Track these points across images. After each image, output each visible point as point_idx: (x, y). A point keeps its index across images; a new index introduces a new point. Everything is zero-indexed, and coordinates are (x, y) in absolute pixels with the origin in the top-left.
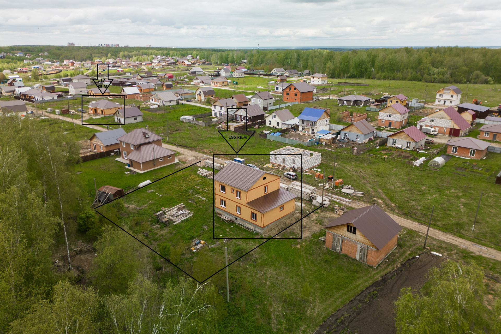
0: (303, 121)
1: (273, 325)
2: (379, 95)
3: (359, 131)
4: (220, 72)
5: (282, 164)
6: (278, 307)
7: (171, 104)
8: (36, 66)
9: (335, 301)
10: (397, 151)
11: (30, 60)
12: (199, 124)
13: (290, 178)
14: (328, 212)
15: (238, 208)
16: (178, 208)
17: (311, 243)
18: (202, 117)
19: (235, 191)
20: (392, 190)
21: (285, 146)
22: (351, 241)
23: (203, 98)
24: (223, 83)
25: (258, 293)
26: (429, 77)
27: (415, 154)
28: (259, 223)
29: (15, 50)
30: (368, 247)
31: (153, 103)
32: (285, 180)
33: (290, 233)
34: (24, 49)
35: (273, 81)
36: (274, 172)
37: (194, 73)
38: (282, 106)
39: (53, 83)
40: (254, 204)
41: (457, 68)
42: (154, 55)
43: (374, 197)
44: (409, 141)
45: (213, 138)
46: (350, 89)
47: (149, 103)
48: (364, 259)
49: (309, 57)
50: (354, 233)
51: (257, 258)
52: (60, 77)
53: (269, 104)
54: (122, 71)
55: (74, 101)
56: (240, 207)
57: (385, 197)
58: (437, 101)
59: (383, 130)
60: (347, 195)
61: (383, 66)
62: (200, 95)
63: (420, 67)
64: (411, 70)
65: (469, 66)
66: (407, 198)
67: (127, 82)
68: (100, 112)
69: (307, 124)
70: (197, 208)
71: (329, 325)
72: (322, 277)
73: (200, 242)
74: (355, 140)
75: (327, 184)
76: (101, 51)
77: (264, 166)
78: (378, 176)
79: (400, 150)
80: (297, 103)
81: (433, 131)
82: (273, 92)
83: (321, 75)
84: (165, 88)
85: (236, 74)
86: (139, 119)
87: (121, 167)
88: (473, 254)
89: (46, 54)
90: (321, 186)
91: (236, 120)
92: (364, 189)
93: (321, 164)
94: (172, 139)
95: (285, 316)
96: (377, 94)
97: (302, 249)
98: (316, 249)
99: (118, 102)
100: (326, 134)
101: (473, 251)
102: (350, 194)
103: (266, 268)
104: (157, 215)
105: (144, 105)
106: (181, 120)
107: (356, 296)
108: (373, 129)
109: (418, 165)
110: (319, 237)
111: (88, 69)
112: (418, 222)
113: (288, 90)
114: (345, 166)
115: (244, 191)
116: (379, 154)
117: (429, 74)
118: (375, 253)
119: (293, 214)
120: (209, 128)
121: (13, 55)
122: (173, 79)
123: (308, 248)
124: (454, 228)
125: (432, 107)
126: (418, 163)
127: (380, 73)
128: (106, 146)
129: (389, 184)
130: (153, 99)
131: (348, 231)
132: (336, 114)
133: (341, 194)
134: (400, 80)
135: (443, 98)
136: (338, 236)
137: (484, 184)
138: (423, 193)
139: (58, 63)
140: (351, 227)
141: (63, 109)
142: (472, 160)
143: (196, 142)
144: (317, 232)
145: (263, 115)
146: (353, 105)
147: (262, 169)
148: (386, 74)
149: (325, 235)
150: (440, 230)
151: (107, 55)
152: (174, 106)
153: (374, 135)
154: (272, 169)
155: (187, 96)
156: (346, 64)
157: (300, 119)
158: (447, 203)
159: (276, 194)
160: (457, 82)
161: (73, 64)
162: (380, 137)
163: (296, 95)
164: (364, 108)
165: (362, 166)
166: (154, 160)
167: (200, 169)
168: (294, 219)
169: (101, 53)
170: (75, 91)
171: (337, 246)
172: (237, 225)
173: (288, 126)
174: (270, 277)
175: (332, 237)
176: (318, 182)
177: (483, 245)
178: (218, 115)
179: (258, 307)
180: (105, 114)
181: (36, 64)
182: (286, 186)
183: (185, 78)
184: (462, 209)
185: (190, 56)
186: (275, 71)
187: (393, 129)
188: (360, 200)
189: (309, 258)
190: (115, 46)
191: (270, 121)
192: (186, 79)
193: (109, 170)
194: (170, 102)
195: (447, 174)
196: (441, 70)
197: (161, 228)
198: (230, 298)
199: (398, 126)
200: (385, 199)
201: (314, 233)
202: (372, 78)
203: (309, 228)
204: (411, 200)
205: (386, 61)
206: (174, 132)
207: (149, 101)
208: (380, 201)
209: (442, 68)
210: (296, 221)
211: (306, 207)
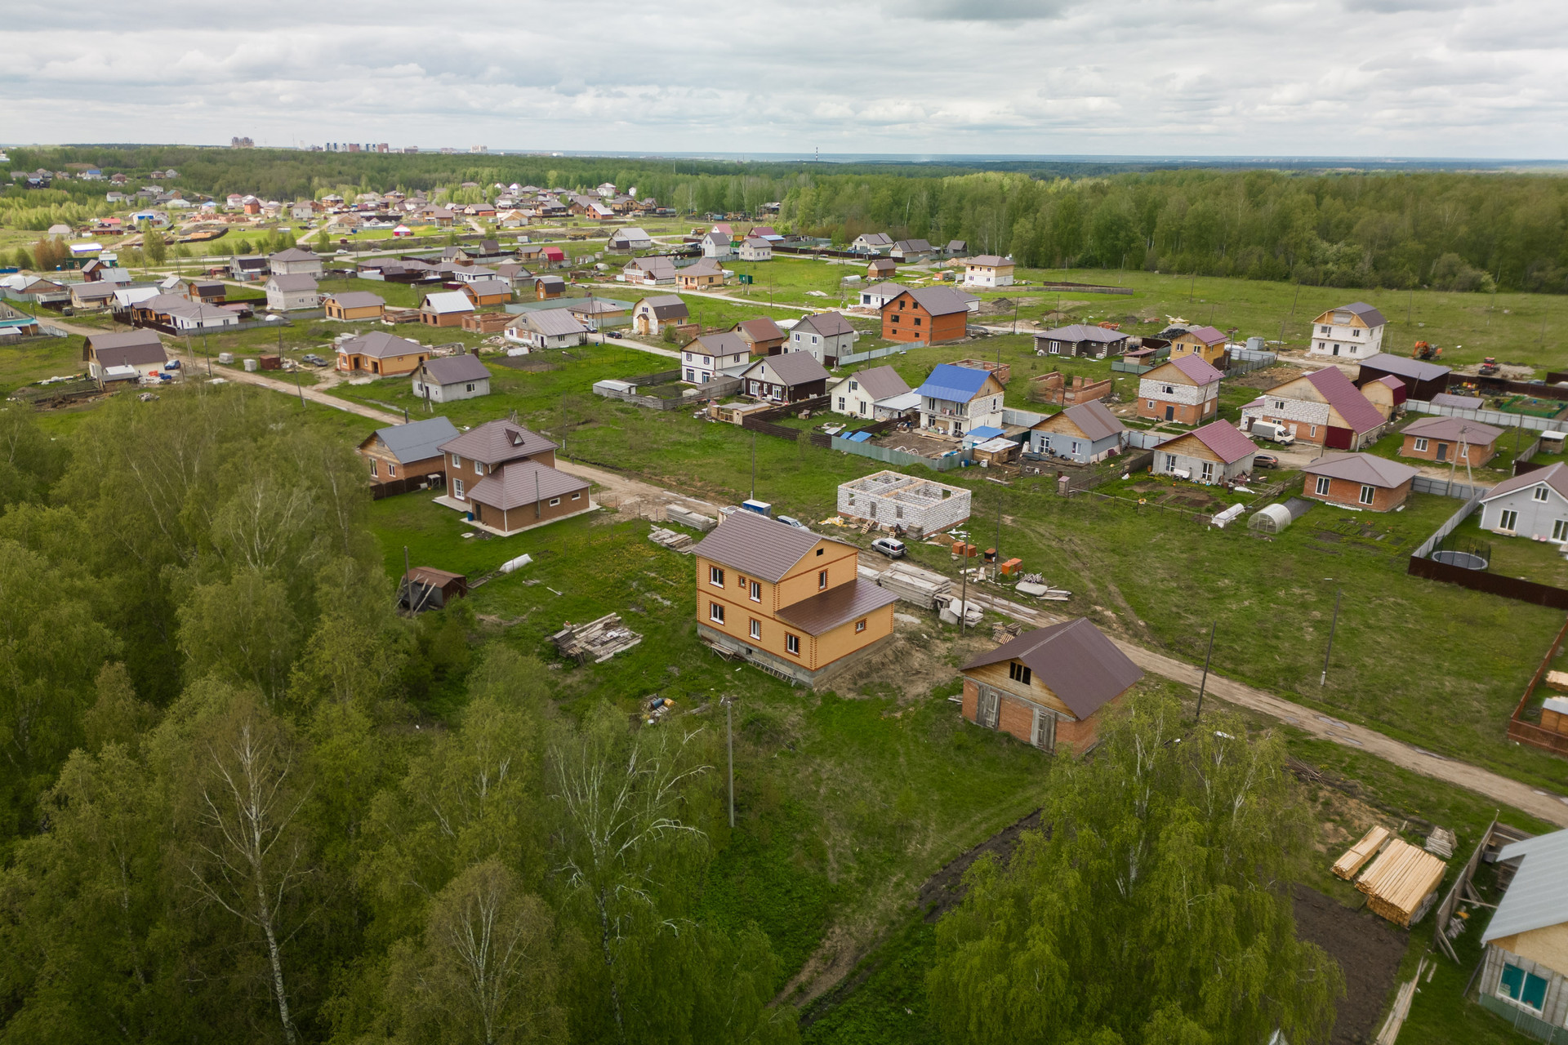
0: (932, 402)
1: (831, 873)
2: (1156, 322)
3: (1078, 432)
4: (700, 241)
5: (868, 517)
6: (845, 838)
7: (564, 345)
8: (146, 213)
9: (972, 829)
10: (1176, 486)
11: (125, 192)
12: (648, 405)
13: (886, 555)
14: (975, 639)
15: (755, 624)
16: (606, 625)
17: (927, 708)
18: (652, 384)
19: (747, 582)
20: (1142, 588)
21: (879, 469)
22: (1019, 700)
23: (654, 325)
24: (711, 280)
25: (799, 810)
26: (1311, 269)
27: (1223, 495)
28: (804, 659)
29: (77, 161)
30: (1056, 714)
31: (516, 341)
32: (874, 559)
33: (880, 685)
34: (104, 157)
35: (855, 273)
36: (847, 538)
37: (624, 245)
38: (876, 354)
39: (212, 273)
40: (795, 614)
41: (1392, 243)
42: (500, 182)
43: (1096, 604)
44: (1209, 461)
45: (687, 446)
46: (1077, 304)
47: (501, 340)
48: (1048, 742)
49: (964, 202)
50: (1027, 681)
51: (797, 739)
52: (226, 251)
53: (840, 347)
54: (407, 234)
55: (288, 330)
56: (759, 622)
57: (1124, 605)
58: (1315, 347)
59: (1148, 428)
60: (1028, 599)
61: (1178, 233)
62: (645, 317)
63: (1284, 240)
64: (1259, 249)
65: (1428, 240)
66: (1177, 606)
67: (428, 272)
68: (370, 367)
69: (943, 411)
70: (652, 626)
71: (955, 874)
72: (947, 779)
73: (663, 703)
74: (1067, 456)
75: (982, 570)
76: (337, 167)
77: (823, 523)
78: (1113, 551)
79: (1185, 485)
80: (919, 344)
81: (1280, 434)
82: (855, 310)
83: (995, 260)
84: (542, 295)
85: (747, 252)
86: (482, 388)
87: (449, 521)
88: (1312, 738)
89: (171, 173)
90: (967, 575)
91: (748, 392)
92: (1073, 583)
93: (972, 518)
94: (574, 447)
95: (857, 857)
96: (1153, 319)
97: (906, 721)
98: (940, 721)
99: (413, 336)
100: (993, 438)
101: (1312, 730)
102: (1035, 596)
103: (818, 761)
104: (556, 640)
105: (489, 346)
106: (595, 391)
107: (1021, 821)
108: (1118, 426)
109: (1221, 525)
110: (950, 694)
111: (304, 225)
112: (1195, 664)
113: (895, 308)
114: (1034, 524)
115: (770, 582)
116: (1127, 494)
117: (1311, 261)
118: (1073, 728)
119: (888, 641)
120: (674, 417)
121: (72, 175)
122: (563, 264)
123: (919, 718)
124: (1280, 679)
125: (1301, 361)
126: (1221, 519)
127: (1169, 255)
128: (406, 465)
129: (1139, 573)
130: (514, 329)
131: (1012, 677)
132: (1025, 379)
133: (1014, 595)
134: (1228, 276)
135: (1331, 338)
136: (991, 689)
137: (1379, 576)
138: (1219, 596)
139: (211, 203)
140: (1020, 667)
141: (266, 357)
142: (1366, 513)
143: (642, 456)
144: (946, 684)
145: (823, 380)
146: (1079, 353)
147: (815, 529)
148: (1187, 257)
149: (961, 691)
150: (1243, 683)
151: (355, 182)
152: (574, 351)
153: (1120, 443)
154: (842, 529)
155: (609, 321)
156: (1070, 226)
157: (924, 397)
158: (1275, 620)
159: (849, 591)
160: (1389, 284)
161: (256, 208)
162: (1137, 448)
163: (918, 322)
164: (1108, 362)
165: (1076, 524)
166: (536, 503)
167: (655, 528)
168: (890, 652)
169: (340, 173)
170: (286, 300)
171: (987, 715)
172: (752, 665)
173: (892, 414)
174: (828, 779)
175: (977, 693)
176: (958, 564)
177: (1341, 717)
178: (698, 378)
179: (799, 837)
180: (385, 371)
181: (144, 207)
182: (877, 572)
183: (597, 261)
184: (1310, 634)
185: (608, 185)
186: (864, 243)
187: (1176, 425)
188: (1061, 610)
189: (921, 740)
190: (377, 150)
191: (842, 400)
192: (600, 265)
193: (420, 529)
194: (561, 337)
195: (1291, 548)
196: (1347, 249)
197: (566, 671)
198: (736, 819)
199: (1190, 417)
200: (1124, 609)
201: (939, 686)
202: (1146, 270)
203: (927, 674)
204: (1186, 611)
205: (1187, 219)
206: (580, 428)
207: (502, 334)
208: (1109, 613)
209: (1349, 245)
210: (897, 657)
211: (923, 627)
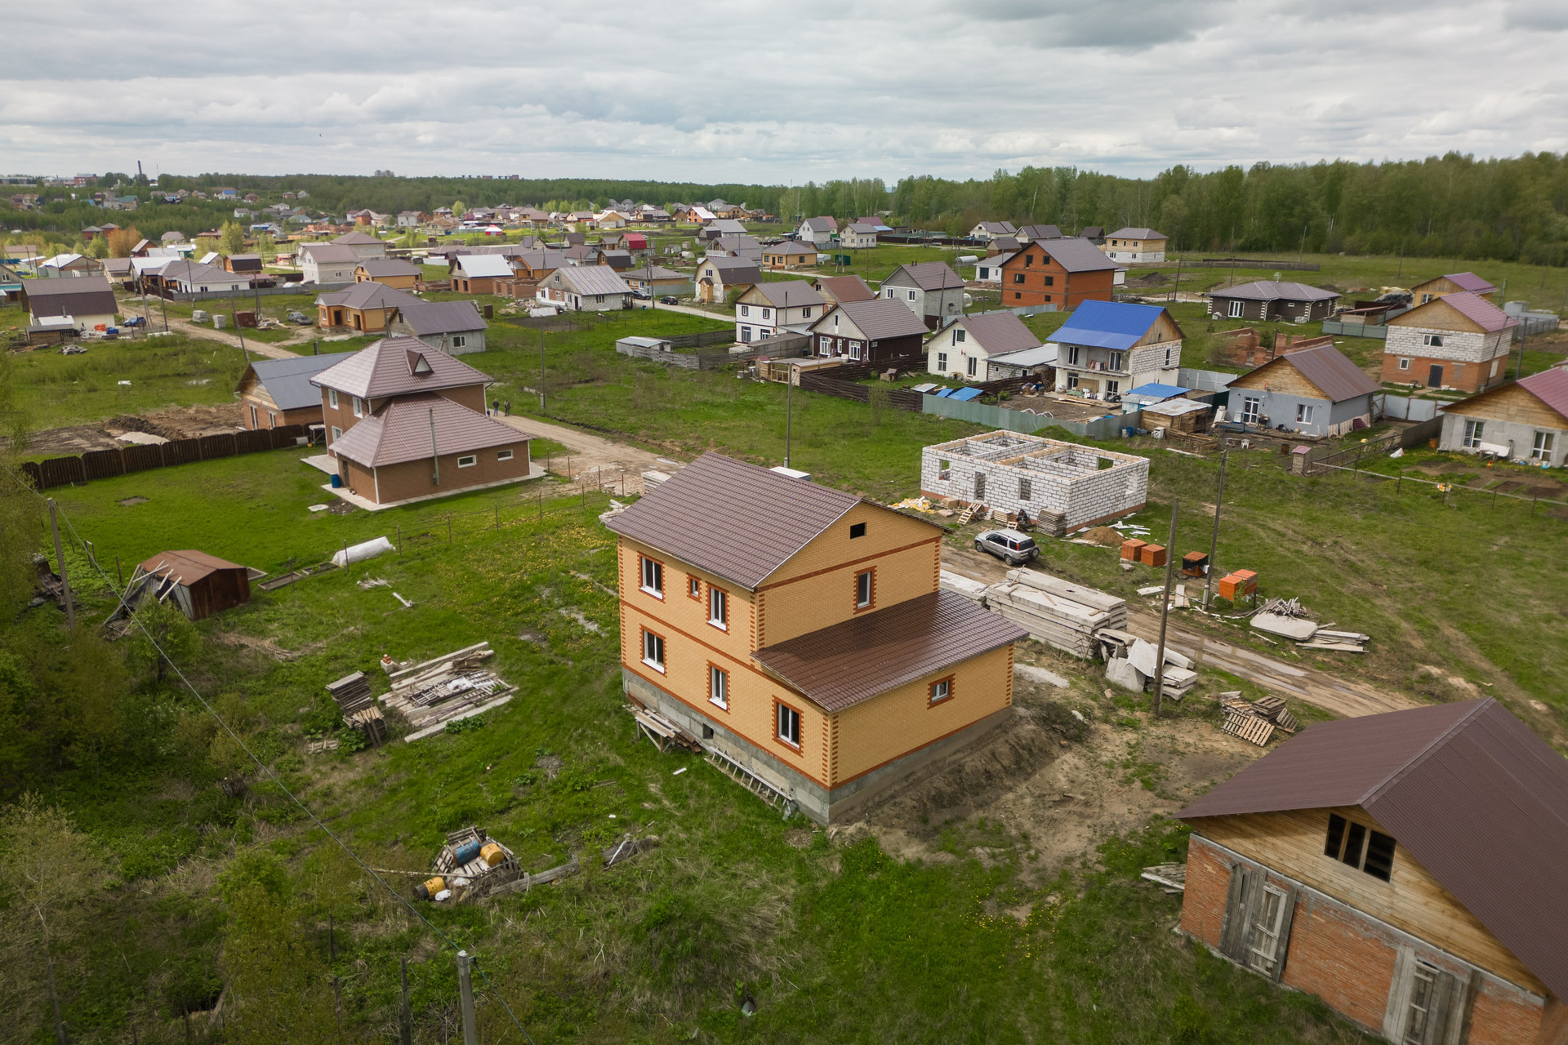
0: (1074, 352)
2: (1364, 291)
3: (1309, 389)
5: (971, 499)
7: (603, 308)
8: (263, 225)
10: (1492, 469)
12: (680, 364)
13: (1001, 557)
14: (1186, 724)
15: (718, 678)
16: (458, 664)
17: (1093, 898)
18: (695, 345)
19: (704, 587)
20: (1511, 632)
22: (1353, 917)
23: (719, 292)
24: (802, 259)
26: (1546, 246)
28: (811, 759)
30: (1474, 976)
31: (545, 303)
32: (978, 564)
35: (971, 255)
40: (795, 659)
43: (1425, 661)
44: (1545, 429)
45: (715, 406)
47: (529, 303)
50: (1379, 868)
53: (945, 305)
54: (498, 234)
56: (726, 673)
57: (1485, 665)
59: (1406, 395)
60: (1279, 645)
61: (1370, 207)
62: (709, 281)
63: (1509, 213)
64: (1478, 223)
68: (351, 322)
69: (1090, 363)
70: (546, 670)
73: (479, 851)
74: (1290, 427)
75: (1180, 588)
77: (895, 506)
78: (1424, 563)
80: (1051, 308)
82: (968, 285)
85: (850, 239)
86: (474, 344)
90: (1152, 596)
92: (1365, 617)
93: (1148, 502)
94: (558, 404)
97: (1042, 933)
98: (1126, 939)
100: (1170, 398)
102: (1294, 640)
104: (333, 692)
105: (512, 308)
106: (619, 350)
110: (1144, 862)
113: (1020, 265)
114: (1262, 516)
115: (744, 588)
117: (1545, 238)
118: (1533, 1021)
119: (1002, 722)
120: (709, 377)
122: (646, 252)
123: (1075, 929)
128: (288, 412)
129: (1492, 603)
130: (547, 290)
131: (1331, 851)
132: (1201, 341)
133: (1250, 637)
136: (1267, 877)
140: (1358, 831)
141: (238, 312)
144: (1133, 834)
145: (921, 334)
146: (1270, 317)
148: (1382, 234)
152: (614, 315)
153: (1371, 411)
154: (926, 516)
155: (667, 288)
159: (920, 614)
162: (1397, 420)
163: (1049, 281)
165: (1339, 518)
166: (431, 459)
167: (615, 504)
168: (1005, 749)
170: (320, 273)
171: (1255, 937)
172: (711, 762)
173: (1013, 373)
176: (1134, 577)
178: (756, 336)
180: (369, 326)
181: (264, 222)
182: (982, 586)
183: (683, 250)
186: (983, 233)
187: (1447, 393)
188: (1352, 671)
190: (506, 179)
191: (943, 357)
192: (685, 254)
193: (253, 497)
194: (600, 298)
197: (342, 756)
199: (1471, 382)
200: (1489, 674)
201: (1116, 838)
202: (1329, 251)
203: (1087, 804)
206: (579, 386)
207: (533, 296)
208: (1458, 681)
210: (1018, 759)
211: (1073, 694)
